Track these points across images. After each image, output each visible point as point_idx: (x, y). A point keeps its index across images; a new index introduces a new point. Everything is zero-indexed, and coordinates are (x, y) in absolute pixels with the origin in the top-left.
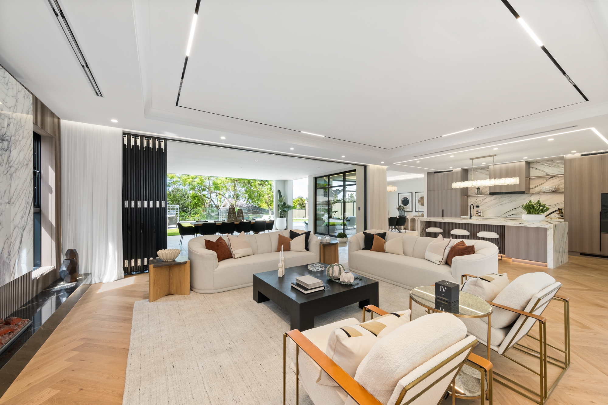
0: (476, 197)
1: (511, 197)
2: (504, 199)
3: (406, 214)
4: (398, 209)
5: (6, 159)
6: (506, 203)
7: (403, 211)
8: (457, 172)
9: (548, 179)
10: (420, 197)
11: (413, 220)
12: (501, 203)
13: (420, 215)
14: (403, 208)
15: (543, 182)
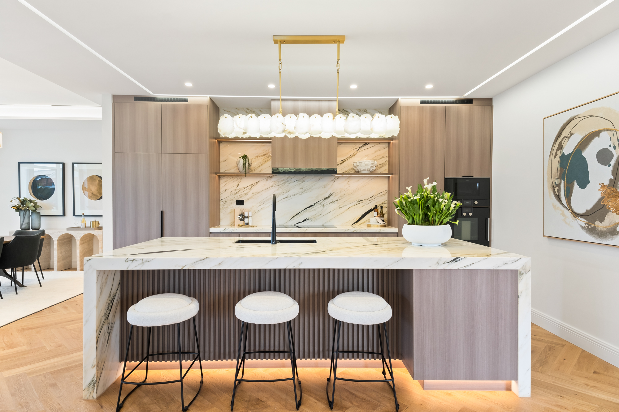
0: (236, 179)
1: (304, 181)
2: (291, 185)
3: (44, 225)
4: (18, 209)
6: (294, 195)
7: (34, 217)
8: (199, 107)
9: (361, 147)
10: (86, 177)
11: (67, 240)
12: (286, 195)
13: (88, 225)
14: (35, 206)
15: (352, 153)
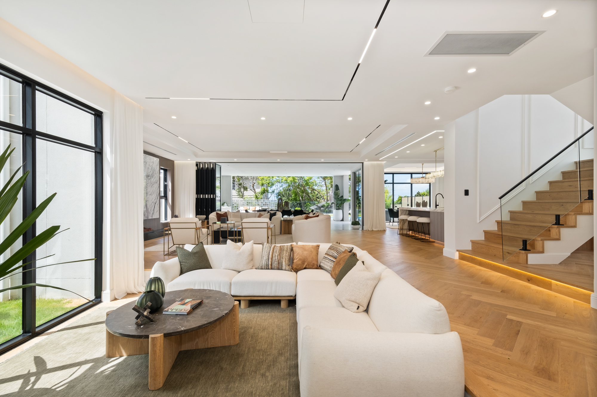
5: (150, 182)
